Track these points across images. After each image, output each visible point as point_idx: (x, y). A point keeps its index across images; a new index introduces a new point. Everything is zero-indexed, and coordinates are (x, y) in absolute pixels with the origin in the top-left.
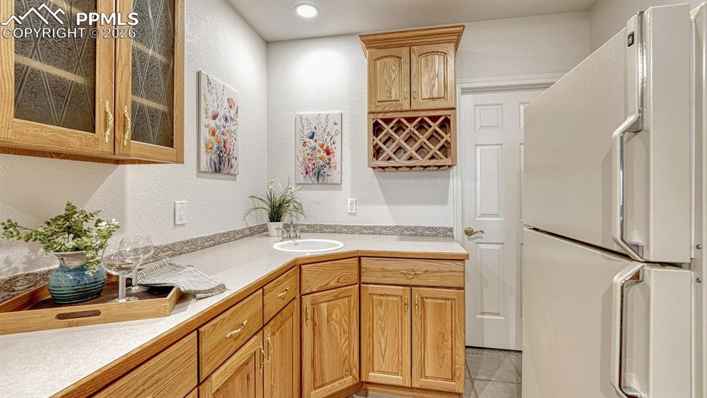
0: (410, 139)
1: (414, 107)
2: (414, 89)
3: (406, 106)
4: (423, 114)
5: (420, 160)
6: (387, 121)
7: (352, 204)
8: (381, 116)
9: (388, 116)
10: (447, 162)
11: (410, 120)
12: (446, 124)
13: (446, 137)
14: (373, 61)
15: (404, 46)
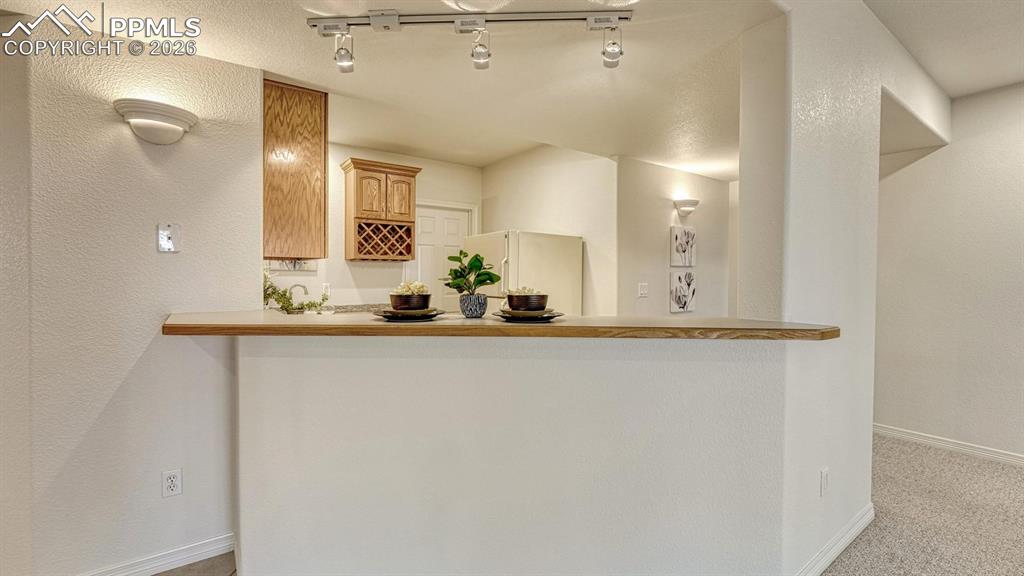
0: (385, 239)
1: (389, 217)
2: (389, 205)
3: (383, 217)
4: (394, 223)
5: (391, 256)
6: (369, 225)
7: (327, 288)
8: (364, 221)
9: (370, 221)
10: (409, 257)
11: (385, 226)
12: (409, 232)
13: (408, 241)
14: (360, 180)
15: (383, 172)
